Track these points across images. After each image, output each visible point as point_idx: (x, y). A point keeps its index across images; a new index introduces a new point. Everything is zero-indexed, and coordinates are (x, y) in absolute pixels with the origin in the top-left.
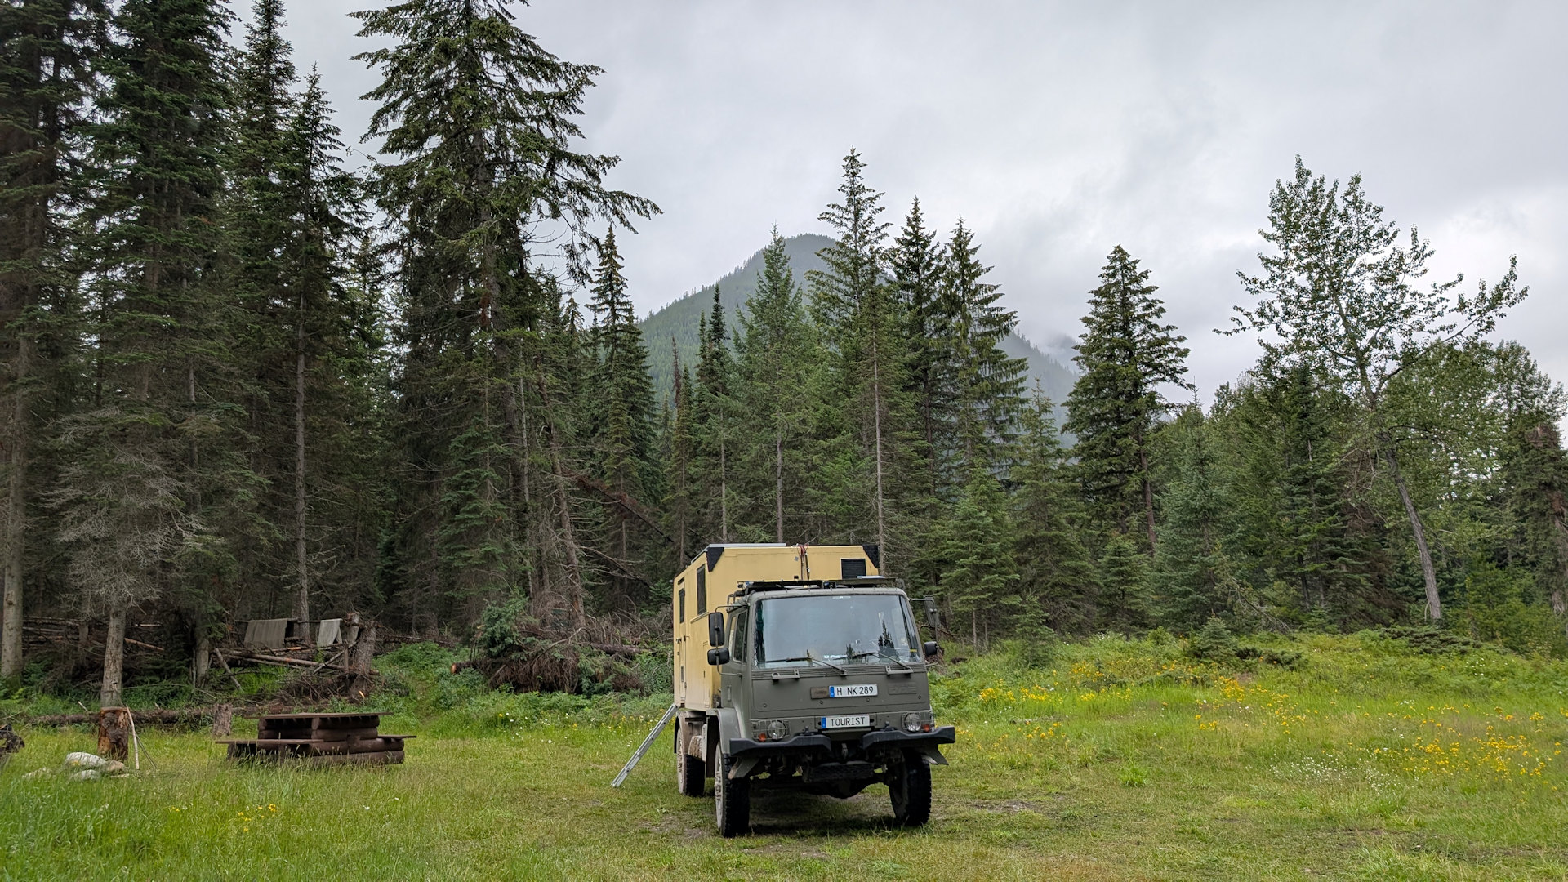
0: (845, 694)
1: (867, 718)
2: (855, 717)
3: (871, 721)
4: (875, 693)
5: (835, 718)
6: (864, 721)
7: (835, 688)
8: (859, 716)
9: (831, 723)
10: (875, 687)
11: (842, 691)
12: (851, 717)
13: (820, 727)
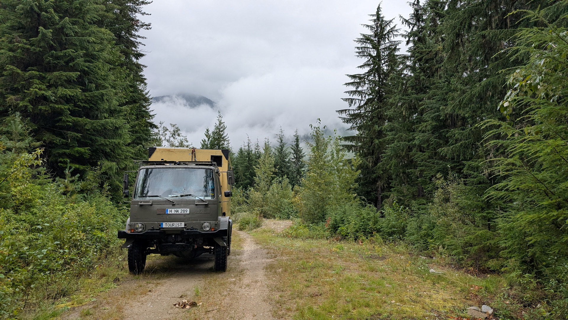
0: (173, 212)
1: (183, 224)
2: (177, 223)
3: (185, 225)
4: (188, 212)
5: (168, 223)
6: (182, 225)
7: (169, 210)
8: (180, 223)
9: (165, 225)
10: (188, 210)
11: (172, 211)
12: (175, 223)
13: (160, 227)
